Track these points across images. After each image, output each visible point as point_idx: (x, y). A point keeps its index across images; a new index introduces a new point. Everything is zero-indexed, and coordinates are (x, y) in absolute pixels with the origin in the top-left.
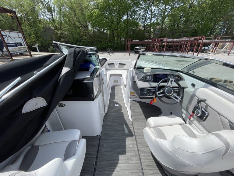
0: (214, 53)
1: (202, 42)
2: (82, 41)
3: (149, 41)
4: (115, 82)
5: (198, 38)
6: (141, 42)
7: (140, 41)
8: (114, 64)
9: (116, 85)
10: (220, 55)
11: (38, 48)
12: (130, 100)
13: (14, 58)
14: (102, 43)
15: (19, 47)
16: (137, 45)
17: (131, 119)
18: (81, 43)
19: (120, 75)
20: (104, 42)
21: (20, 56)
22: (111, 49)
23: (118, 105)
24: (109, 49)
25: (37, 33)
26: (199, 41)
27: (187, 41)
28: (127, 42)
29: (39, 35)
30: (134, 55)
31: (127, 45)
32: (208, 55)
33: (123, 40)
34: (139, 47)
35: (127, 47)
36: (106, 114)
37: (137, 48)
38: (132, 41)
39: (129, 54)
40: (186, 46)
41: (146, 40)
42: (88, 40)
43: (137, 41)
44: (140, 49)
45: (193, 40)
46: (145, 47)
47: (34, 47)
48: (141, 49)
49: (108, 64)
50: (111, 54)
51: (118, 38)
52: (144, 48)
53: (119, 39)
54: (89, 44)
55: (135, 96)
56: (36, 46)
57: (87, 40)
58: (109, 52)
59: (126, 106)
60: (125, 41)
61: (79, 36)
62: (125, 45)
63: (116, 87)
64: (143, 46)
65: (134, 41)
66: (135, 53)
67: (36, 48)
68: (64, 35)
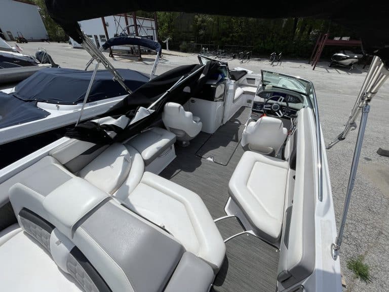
2: (231, 35)
6: (355, 42)
7: (350, 39)
8: (254, 79)
11: (168, 43)
14: (266, 41)
16: (341, 50)
18: (229, 39)
20: (270, 39)
21: (148, 54)
22: (277, 54)
23: (238, 123)
24: (274, 54)
25: (171, 20)
28: (320, 40)
29: (172, 24)
30: (324, 70)
31: (318, 46)
33: (315, 33)
34: (344, 53)
35: (316, 51)
37: (339, 54)
38: (331, 38)
39: (314, 66)
42: (242, 34)
43: (344, 39)
44: (345, 59)
46: (361, 56)
47: (164, 42)
48: (347, 58)
49: (247, 79)
50: (275, 63)
51: (303, 30)
52: (356, 57)
53: (306, 33)
54: (241, 41)
56: (166, 41)
57: (239, 34)
60: (316, 36)
61: (228, 26)
62: (313, 46)
63: (246, 108)
64: (356, 53)
65: (337, 39)
66: (330, 67)
67: (165, 43)
68: (205, 24)
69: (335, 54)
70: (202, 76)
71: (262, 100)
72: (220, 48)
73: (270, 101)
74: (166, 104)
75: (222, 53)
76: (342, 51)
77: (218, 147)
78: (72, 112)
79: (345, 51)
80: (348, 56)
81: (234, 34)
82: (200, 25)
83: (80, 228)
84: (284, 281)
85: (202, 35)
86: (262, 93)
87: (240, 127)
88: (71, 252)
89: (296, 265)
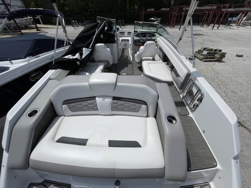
0: (239, 25)
1: (226, 11)
2: (89, 10)
3: (166, 9)
4: (125, 46)
5: (222, 5)
6: (157, 11)
7: (155, 10)
8: (124, 32)
9: (125, 48)
10: (243, 28)
11: (41, 19)
12: (132, 51)
13: (23, 31)
15: (25, 18)
17: (132, 60)
18: (89, 13)
19: (128, 40)
21: (26, 29)
22: (122, 21)
23: (126, 56)
24: (120, 21)
26: (223, 10)
27: (209, 10)
28: (141, 11)
31: (141, 15)
32: (230, 28)
33: (137, 8)
35: (141, 18)
36: (119, 58)
37: (152, 19)
38: (146, 10)
39: (142, 27)
40: (208, 16)
41: (163, 9)
42: (96, 9)
43: (152, 10)
44: (155, 21)
45: (216, 8)
46: (161, 19)
49: (120, 33)
50: (122, 27)
51: (130, 5)
52: (159, 19)
53: (132, 8)
55: (135, 49)
56: (38, 17)
58: (120, 25)
59: (130, 56)
60: (138, 9)
62: (138, 15)
63: (125, 49)
64: (159, 17)
65: (149, 10)
66: (149, 26)
67: (38, 19)
68: (67, 2)
69: (150, 19)
70: (106, 28)
71: (138, 38)
72: (85, 20)
73: (143, 38)
74: (96, 45)
75: (88, 23)
76: (152, 17)
77: (124, 68)
78: (26, 63)
79: (154, 17)
80: (156, 19)
81: (91, 10)
82: (64, 3)
83: (117, 83)
84: (182, 88)
85: (67, 11)
86: (137, 35)
87: (128, 58)
88: (113, 100)
89: (186, 75)
